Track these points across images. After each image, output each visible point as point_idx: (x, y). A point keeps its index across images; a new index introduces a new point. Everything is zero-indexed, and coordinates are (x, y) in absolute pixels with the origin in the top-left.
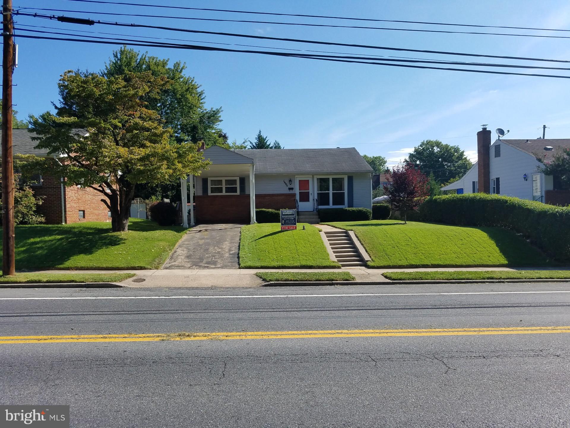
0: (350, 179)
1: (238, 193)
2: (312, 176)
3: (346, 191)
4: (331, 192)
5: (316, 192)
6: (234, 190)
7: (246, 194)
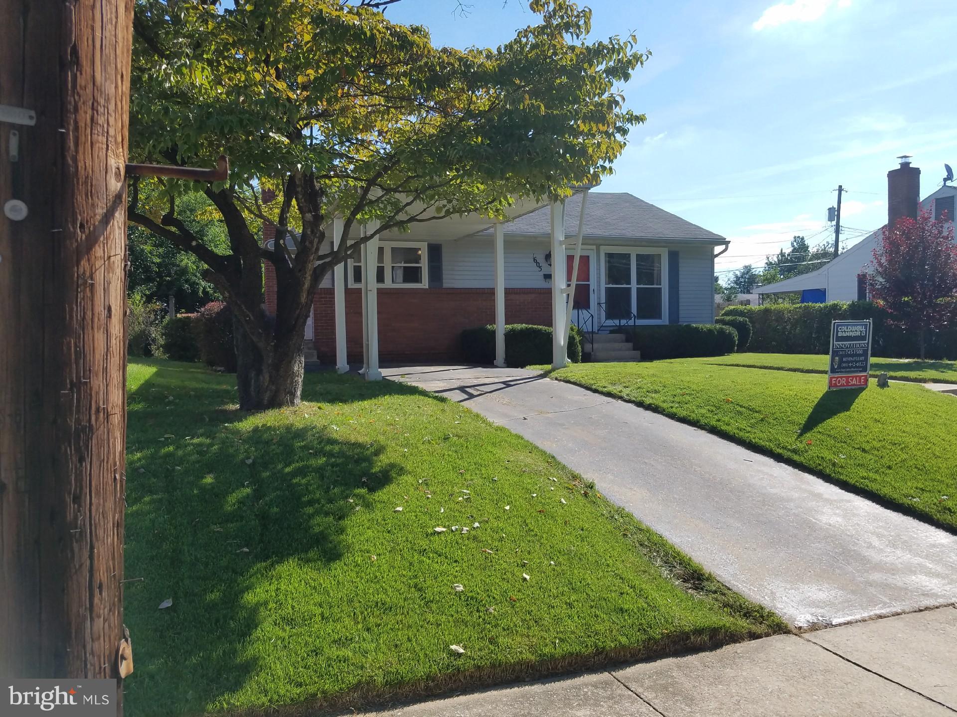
0: (674, 257)
1: (425, 284)
2: (594, 247)
3: (665, 285)
4: (634, 286)
5: (603, 286)
6: (412, 275)
7: (445, 285)
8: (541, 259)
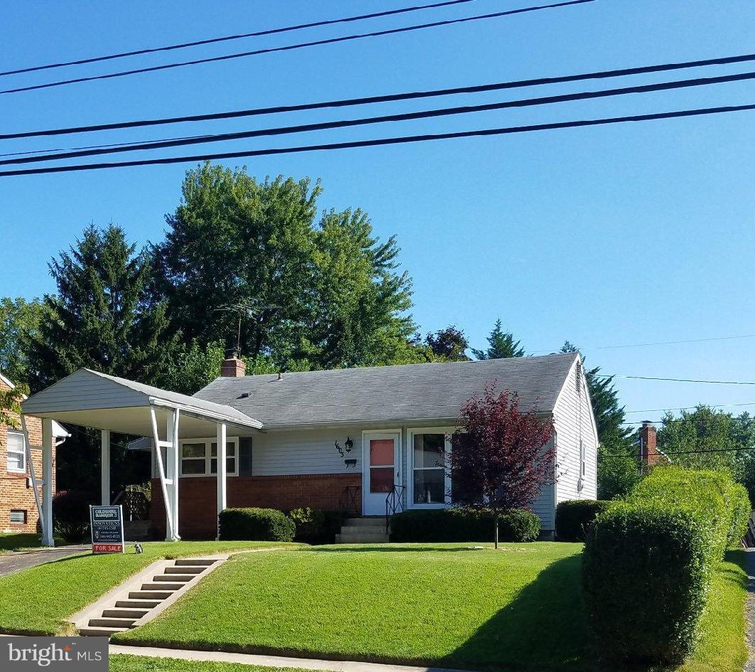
8: (342, 445)
